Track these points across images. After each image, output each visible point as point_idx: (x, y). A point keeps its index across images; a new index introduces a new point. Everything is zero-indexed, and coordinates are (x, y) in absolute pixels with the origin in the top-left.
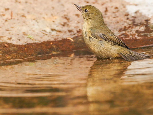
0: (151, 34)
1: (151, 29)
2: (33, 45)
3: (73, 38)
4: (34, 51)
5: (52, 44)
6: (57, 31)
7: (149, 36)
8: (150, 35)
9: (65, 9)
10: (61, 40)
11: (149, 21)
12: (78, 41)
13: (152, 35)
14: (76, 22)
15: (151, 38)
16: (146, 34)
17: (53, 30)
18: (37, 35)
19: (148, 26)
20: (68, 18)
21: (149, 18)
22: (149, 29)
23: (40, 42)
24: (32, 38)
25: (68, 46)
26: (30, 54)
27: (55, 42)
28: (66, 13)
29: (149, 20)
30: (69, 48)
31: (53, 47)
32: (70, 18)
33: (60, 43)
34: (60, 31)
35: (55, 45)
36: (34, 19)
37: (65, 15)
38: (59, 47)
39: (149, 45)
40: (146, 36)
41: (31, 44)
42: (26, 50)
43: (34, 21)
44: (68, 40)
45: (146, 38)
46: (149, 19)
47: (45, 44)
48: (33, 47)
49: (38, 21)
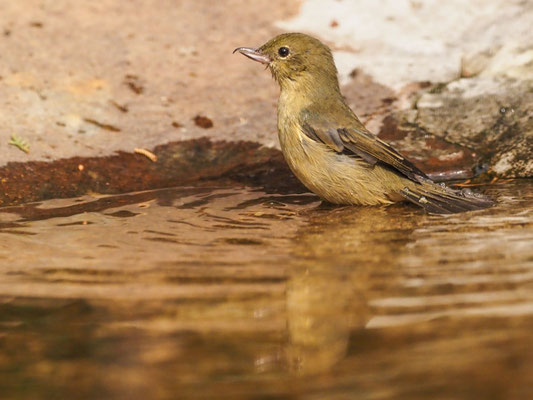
0: (402, 143)
1: (401, 128)
2: (28, 168)
3: (155, 151)
4: (30, 189)
5: (84, 170)
6: (102, 126)
9: (130, 57)
10: (117, 154)
11: (395, 104)
12: (169, 160)
13: (403, 146)
14: (164, 99)
17: (89, 121)
18: (39, 139)
19: (392, 117)
20: (138, 85)
21: (393, 92)
22: (395, 127)
23: (51, 160)
24: (25, 148)
25: (139, 174)
26: (16, 198)
27: (95, 162)
28: (131, 72)
29: (396, 99)
30: (140, 180)
31: (91, 178)
32: (146, 85)
33: (112, 166)
34: (111, 128)
35: (95, 170)
36: (32, 88)
37: (129, 77)
38: (108, 179)
41: (22, 165)
42: (7, 183)
43: (29, 92)
44: (138, 158)
46: (396, 95)
47: (66, 166)
48: (25, 174)
49: (45, 92)
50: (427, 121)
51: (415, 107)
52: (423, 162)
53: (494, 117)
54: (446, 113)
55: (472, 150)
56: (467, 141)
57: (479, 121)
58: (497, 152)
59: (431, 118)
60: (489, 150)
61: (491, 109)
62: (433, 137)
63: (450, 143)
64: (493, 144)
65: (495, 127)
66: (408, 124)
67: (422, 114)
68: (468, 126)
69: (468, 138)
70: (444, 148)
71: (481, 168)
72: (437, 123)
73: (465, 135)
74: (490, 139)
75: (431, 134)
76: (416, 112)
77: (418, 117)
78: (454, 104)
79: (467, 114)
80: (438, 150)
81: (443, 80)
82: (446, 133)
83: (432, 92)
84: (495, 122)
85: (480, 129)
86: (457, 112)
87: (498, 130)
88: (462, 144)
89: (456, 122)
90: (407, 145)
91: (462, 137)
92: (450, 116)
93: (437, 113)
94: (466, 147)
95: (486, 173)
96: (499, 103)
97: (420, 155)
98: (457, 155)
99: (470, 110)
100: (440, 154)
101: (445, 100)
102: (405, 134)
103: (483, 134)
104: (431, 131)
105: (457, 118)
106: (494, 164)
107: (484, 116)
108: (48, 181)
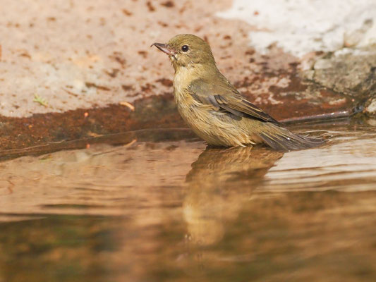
0: (303, 93)
1: (303, 83)
2: (47, 117)
3: (134, 104)
4: (48, 132)
5: (88, 116)
6: (99, 87)
7: (299, 99)
8: (300, 96)
9: (116, 40)
10: (108, 106)
11: (299, 67)
12: (144, 109)
13: (305, 96)
14: (140, 68)
15: (303, 102)
16: (291, 93)
17: (89, 85)
18: (55, 97)
19: (297, 76)
20: (122, 58)
21: (298, 58)
22: (299, 82)
23: (63, 112)
24: (45, 104)
25: (123, 120)
26: (39, 138)
27: (93, 112)
28: (117, 49)
29: (299, 63)
30: (124, 124)
31: (90, 123)
32: (127, 59)
33: (105, 114)
34: (105, 89)
35: (94, 117)
36: (49, 62)
37: (115, 53)
38: (103, 123)
39: (299, 119)
40: (292, 97)
41: (42, 115)
42: (33, 128)
43: (48, 66)
44: (122, 108)
45: (293, 102)
46: (298, 61)
47: (73, 115)
48: (45, 122)
49: (57, 65)
50: (320, 77)
51: (313, 69)
52: (318, 106)
53: (367, 74)
54: (334, 72)
55: (353, 97)
56: (348, 91)
57: (357, 77)
58: (370, 98)
59: (324, 76)
60: (363, 97)
61: (364, 68)
62: (325, 89)
63: (337, 93)
64: (366, 93)
65: (367, 81)
66: (308, 80)
67: (317, 73)
68: (349, 81)
69: (349, 89)
70: (332, 96)
71: (358, 108)
72: (327, 79)
73: (348, 87)
74: (364, 89)
75: (324, 87)
76: (313, 72)
77: (314, 75)
78: (339, 66)
79: (349, 72)
80: (329, 98)
81: (331, 49)
82: (334, 86)
83: (324, 58)
84: (367, 77)
85: (357, 82)
86: (342, 71)
87: (370, 83)
88: (345, 93)
89: (341, 78)
90: (308, 95)
91: (345, 88)
92: (336, 73)
93: (327, 72)
94: (348, 95)
95: (362, 112)
96: (370, 64)
97: (316, 101)
98: (341, 101)
99: (351, 69)
100: (330, 100)
101: (333, 63)
102: (306, 87)
103: (360, 86)
104: (324, 85)
105: (342, 75)
106: (368, 106)
107: (360, 74)
108: (61, 126)
